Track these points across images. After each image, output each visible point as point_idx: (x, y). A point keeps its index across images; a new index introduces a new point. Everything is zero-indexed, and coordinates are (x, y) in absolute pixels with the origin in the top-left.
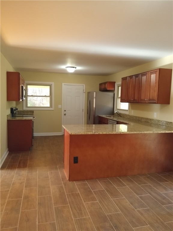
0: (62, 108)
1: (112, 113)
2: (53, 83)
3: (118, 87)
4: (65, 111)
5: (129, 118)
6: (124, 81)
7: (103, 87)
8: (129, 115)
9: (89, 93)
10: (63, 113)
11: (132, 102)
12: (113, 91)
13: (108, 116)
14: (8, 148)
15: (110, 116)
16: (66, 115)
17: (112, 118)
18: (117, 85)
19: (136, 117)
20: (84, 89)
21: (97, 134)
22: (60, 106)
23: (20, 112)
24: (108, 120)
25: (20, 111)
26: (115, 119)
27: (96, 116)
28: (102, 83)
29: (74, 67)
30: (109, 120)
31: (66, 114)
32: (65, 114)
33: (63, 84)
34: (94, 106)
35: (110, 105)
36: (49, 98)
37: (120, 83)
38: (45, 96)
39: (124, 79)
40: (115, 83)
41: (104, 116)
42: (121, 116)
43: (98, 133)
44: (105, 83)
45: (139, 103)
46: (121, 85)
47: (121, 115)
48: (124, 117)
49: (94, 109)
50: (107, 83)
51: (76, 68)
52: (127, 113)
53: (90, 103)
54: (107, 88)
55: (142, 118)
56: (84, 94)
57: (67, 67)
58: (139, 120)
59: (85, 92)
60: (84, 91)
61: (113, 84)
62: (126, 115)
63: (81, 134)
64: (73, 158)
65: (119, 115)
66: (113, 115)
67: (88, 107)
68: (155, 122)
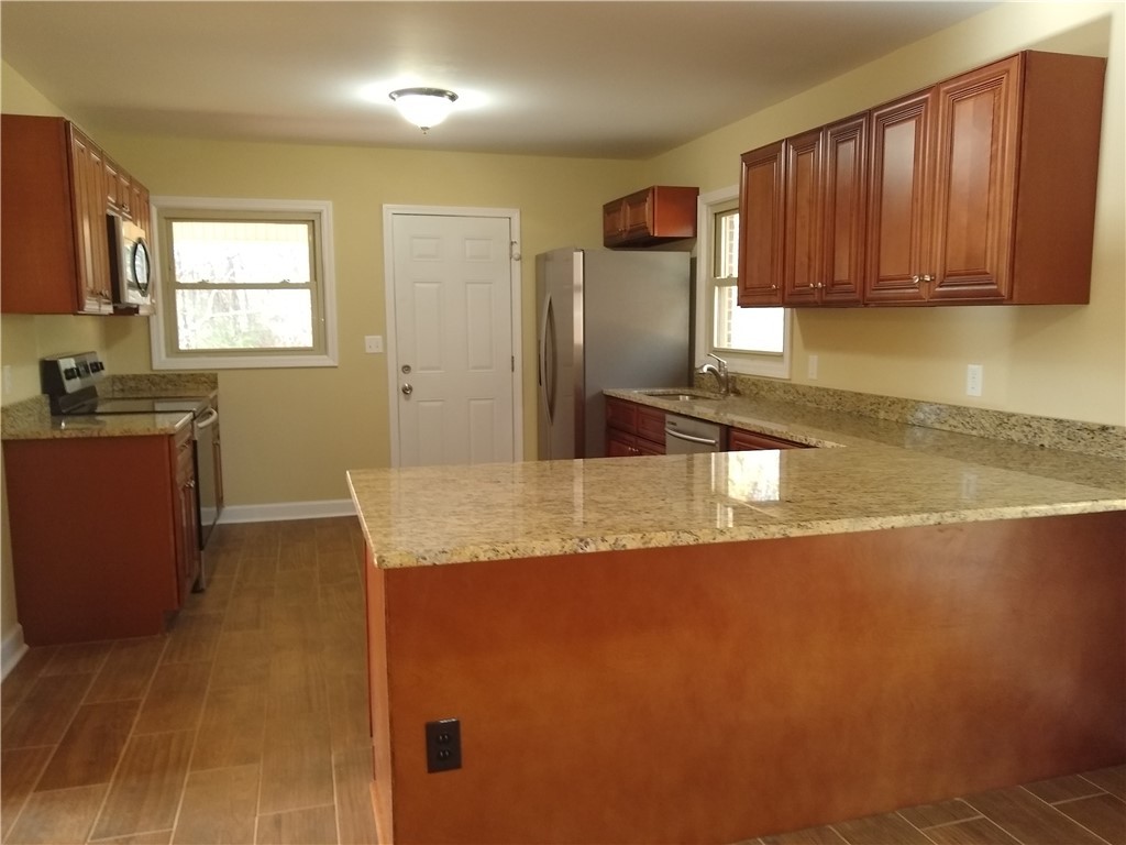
0: (384, 355)
1: (685, 375)
2: (326, 208)
3: (717, 216)
4: (406, 369)
5: (792, 404)
6: (758, 170)
7: (625, 221)
8: (788, 387)
9: (542, 261)
10: (395, 380)
11: (816, 297)
12: (686, 243)
13: (660, 391)
14: (20, 621)
15: (671, 391)
16: (414, 395)
17: (682, 403)
18: (711, 205)
19: (839, 395)
20: (516, 238)
21: (604, 547)
22: (373, 343)
23: (132, 384)
24: (663, 421)
25: (135, 377)
26: (703, 410)
27: (590, 393)
28: (620, 201)
29: (440, 93)
30: (669, 418)
31: (410, 388)
32: (406, 391)
33: (388, 209)
34: (578, 338)
35: (672, 330)
36: (306, 294)
37: (732, 190)
38: (285, 285)
39: (758, 160)
40: (695, 192)
41: (636, 395)
42: (737, 393)
43: (611, 539)
44: (636, 199)
45: (865, 303)
46: (736, 205)
47: (739, 387)
48: (756, 398)
49: (578, 354)
50: (649, 199)
51: (453, 98)
52: (779, 372)
53: (549, 319)
54: (649, 224)
55: (880, 401)
56: (517, 265)
57: (401, 93)
58: (861, 416)
59: (520, 258)
60: (517, 250)
61: (684, 201)
62: (770, 384)
63: (464, 557)
64: (422, 733)
65: (728, 385)
66: (690, 384)
67: (539, 342)
68: (974, 428)
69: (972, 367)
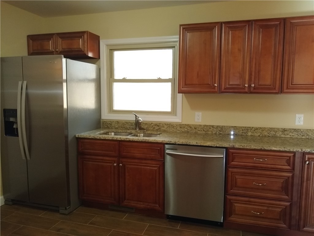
3: (111, 50)
8: (181, 126)
40: (99, 38)
50: (84, 37)
54: (84, 50)
68: (303, 136)
69: (298, 116)
